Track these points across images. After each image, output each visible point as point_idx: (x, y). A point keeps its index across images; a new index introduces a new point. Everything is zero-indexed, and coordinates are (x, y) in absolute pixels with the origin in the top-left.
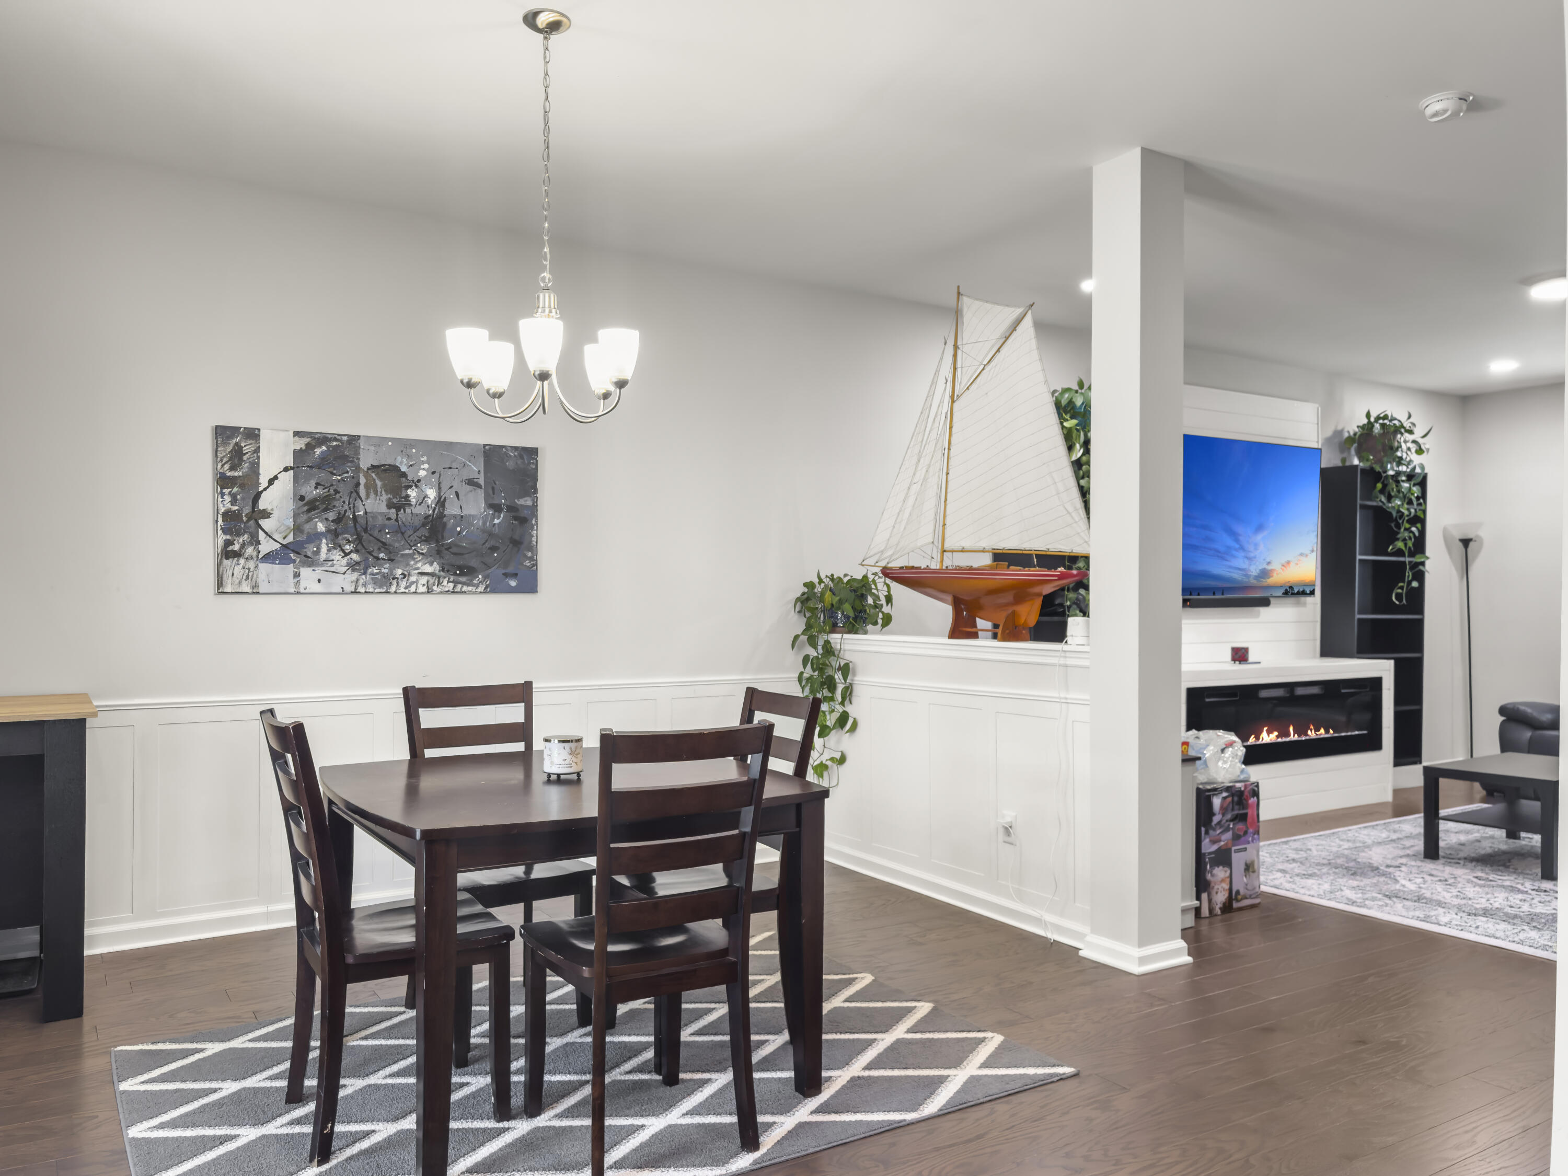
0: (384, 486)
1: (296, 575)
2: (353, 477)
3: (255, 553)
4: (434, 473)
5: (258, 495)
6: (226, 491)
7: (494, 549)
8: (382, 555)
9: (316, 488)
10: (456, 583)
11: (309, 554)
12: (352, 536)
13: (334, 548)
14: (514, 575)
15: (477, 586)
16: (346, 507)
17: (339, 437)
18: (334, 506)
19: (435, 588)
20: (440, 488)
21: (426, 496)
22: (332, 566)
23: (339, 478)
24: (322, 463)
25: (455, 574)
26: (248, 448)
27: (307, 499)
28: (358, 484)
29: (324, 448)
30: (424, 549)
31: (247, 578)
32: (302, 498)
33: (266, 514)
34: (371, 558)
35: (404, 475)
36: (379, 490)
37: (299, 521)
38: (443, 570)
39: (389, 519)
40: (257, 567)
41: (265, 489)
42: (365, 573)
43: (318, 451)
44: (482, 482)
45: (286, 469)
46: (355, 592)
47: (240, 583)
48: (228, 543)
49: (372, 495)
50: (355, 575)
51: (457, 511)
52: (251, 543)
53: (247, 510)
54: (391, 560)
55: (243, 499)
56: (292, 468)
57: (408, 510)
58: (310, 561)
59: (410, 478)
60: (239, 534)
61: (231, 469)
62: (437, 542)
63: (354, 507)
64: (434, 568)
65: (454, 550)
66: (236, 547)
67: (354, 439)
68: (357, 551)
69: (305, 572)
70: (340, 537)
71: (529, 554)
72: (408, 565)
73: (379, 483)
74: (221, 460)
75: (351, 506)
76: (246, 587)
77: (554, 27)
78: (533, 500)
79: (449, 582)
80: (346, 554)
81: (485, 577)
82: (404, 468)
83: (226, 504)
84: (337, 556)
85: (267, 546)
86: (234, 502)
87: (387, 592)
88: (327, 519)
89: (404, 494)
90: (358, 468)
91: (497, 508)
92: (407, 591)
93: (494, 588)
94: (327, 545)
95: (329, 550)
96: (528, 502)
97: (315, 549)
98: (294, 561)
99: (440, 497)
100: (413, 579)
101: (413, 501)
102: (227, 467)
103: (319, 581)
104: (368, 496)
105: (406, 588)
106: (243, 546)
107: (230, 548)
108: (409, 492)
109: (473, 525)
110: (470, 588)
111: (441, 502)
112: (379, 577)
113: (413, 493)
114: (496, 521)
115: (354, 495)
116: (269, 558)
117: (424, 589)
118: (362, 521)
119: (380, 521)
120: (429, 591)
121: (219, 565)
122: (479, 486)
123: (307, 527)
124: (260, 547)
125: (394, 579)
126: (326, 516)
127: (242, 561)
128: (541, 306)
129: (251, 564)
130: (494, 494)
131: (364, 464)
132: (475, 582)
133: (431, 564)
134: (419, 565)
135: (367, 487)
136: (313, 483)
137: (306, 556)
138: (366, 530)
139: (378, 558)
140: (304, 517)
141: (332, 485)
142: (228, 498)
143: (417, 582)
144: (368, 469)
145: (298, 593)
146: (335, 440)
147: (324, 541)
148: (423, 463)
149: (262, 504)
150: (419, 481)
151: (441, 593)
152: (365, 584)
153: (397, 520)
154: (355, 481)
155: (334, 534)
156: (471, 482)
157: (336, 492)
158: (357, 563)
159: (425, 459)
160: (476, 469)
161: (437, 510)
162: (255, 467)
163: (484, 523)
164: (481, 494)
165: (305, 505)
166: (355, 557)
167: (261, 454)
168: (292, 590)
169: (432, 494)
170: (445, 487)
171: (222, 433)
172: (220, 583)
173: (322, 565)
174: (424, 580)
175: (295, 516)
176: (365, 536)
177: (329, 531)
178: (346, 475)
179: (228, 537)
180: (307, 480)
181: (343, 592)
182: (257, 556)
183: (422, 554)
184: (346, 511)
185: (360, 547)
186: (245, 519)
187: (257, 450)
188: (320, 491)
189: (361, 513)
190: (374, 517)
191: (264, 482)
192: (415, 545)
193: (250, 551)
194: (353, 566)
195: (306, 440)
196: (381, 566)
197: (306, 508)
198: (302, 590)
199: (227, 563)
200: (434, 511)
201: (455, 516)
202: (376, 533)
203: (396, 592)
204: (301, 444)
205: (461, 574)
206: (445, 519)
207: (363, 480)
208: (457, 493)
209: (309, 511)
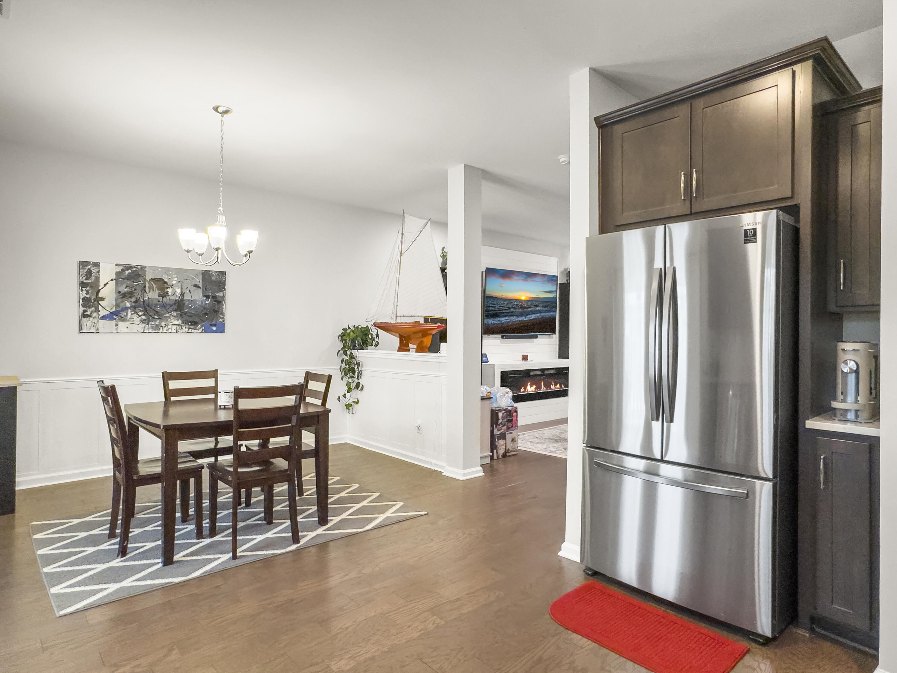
0: (157, 287)
1: (117, 325)
2: (143, 284)
3: (97, 316)
4: (179, 282)
5: (99, 291)
6: (84, 289)
7: (206, 314)
8: (156, 317)
9: (126, 288)
10: (189, 328)
11: (122, 316)
12: (142, 308)
13: (134, 314)
14: (215, 325)
15: (198, 330)
16: (140, 296)
17: (136, 266)
18: (134, 296)
19: (179, 330)
20: (182, 288)
21: (176, 292)
22: (133, 321)
23: (137, 284)
24: (129, 278)
25: (189, 325)
26: (94, 270)
27: (121, 293)
28: (145, 287)
29: (130, 271)
30: (175, 314)
31: (94, 326)
32: (119, 292)
33: (103, 299)
34: (151, 318)
35: (166, 283)
36: (155, 289)
37: (118, 302)
38: (183, 323)
39: (159, 301)
40: (98, 321)
41: (102, 288)
42: (148, 324)
43: (127, 272)
44: (201, 286)
45: (112, 280)
46: (144, 332)
47: (90, 329)
48: (85, 311)
49: (151, 291)
50: (144, 325)
51: (190, 298)
52: (95, 311)
53: (93, 297)
54: (160, 319)
55: (92, 292)
56: (115, 279)
57: (168, 298)
58: (123, 319)
59: (168, 284)
60: (90, 307)
61: (86, 279)
62: (181, 311)
63: (143, 296)
64: (179, 322)
65: (188, 314)
66: (89, 313)
67: (143, 268)
68: (144, 315)
69: (121, 324)
70: (137, 309)
71: (222, 316)
72: (167, 321)
73: (155, 286)
74: (82, 275)
75: (142, 296)
76: (93, 330)
77: (226, 112)
78: (223, 294)
79: (186, 328)
80: (140, 316)
81: (202, 326)
82: (166, 280)
83: (84, 294)
84: (135, 317)
85: (103, 313)
86: (87, 293)
87: (158, 332)
88: (131, 301)
89: (166, 291)
90: (145, 279)
91: (207, 297)
92: (167, 332)
93: (206, 330)
94: (131, 312)
95: (132, 314)
96: (221, 294)
97: (125, 314)
98: (116, 319)
99: (182, 292)
100: (169, 327)
101: (170, 294)
102: (84, 278)
103: (127, 327)
104: (150, 292)
105: (167, 330)
106: (92, 312)
107: (86, 313)
108: (168, 290)
109: (197, 304)
110: (195, 331)
111: (182, 294)
112: (154, 326)
113: (170, 290)
114: (207, 302)
115: (143, 291)
116: (104, 318)
117: (175, 331)
118: (147, 302)
119: (155, 302)
120: (177, 332)
121: (80, 321)
122: (200, 288)
123: (122, 305)
124: (100, 313)
125: (161, 326)
126: (130, 300)
127: (91, 319)
128: (218, 220)
129: (95, 320)
130: (206, 290)
131: (148, 278)
132: (197, 328)
133: (178, 320)
134: (172, 321)
135: (149, 288)
136: (124, 286)
137: (121, 317)
138: (148, 306)
139: (154, 318)
140: (120, 300)
141: (133, 287)
142: (85, 292)
143: (171, 328)
144: (150, 280)
145: (117, 333)
146: (135, 267)
147: (129, 310)
148: (175, 277)
149: (101, 295)
150: (173, 285)
151: (182, 333)
152: (148, 329)
153: (162, 302)
154: (144, 285)
155: (134, 308)
156: (196, 286)
157: (135, 290)
158: (145, 320)
159: (176, 276)
160: (199, 280)
161: (180, 298)
162: (97, 279)
163: (202, 303)
164: (200, 290)
165: (121, 295)
166: (144, 317)
167: (100, 273)
168: (115, 332)
169: (178, 291)
170: (184, 288)
171: (82, 264)
172: (81, 328)
173: (129, 321)
174: (175, 327)
175: (116, 300)
176: (148, 308)
177: (132, 306)
178: (140, 282)
179: (85, 309)
180: (122, 285)
181: (138, 332)
182: (98, 317)
183: (174, 316)
184: (139, 298)
185: (146, 313)
186: (93, 301)
187: (99, 272)
188: (128, 289)
189: (147, 299)
190: (152, 300)
191: (101, 285)
192: (171, 312)
193: (95, 314)
194: (142, 321)
195: (122, 267)
196: (155, 321)
197: (121, 296)
198: (119, 332)
199: (84, 320)
200: (179, 298)
201: (188, 300)
202: (153, 307)
203: (162, 333)
204: (119, 269)
205: (192, 325)
206: (184, 301)
207: (147, 285)
208: (190, 291)
209: (123, 298)
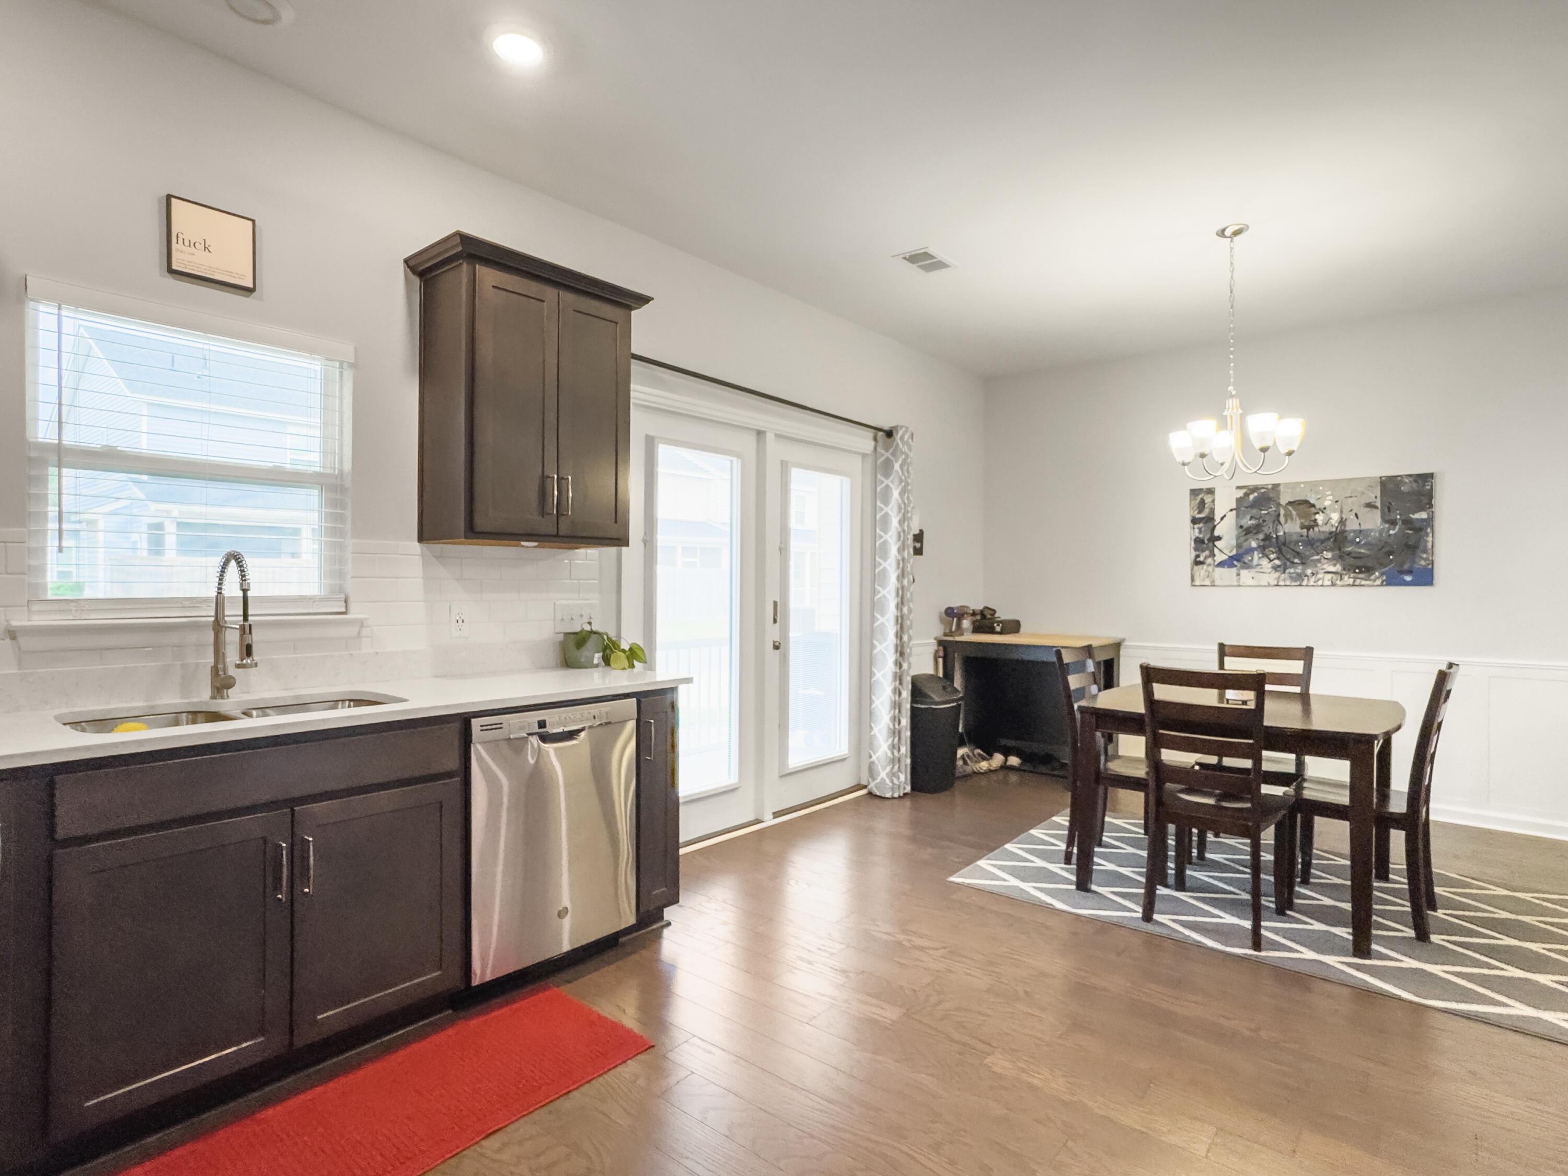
0: (1298, 515)
1: (1238, 575)
2: (1275, 511)
3: (1212, 562)
4: (1337, 502)
5: (1214, 527)
6: (1196, 526)
7: (1390, 553)
8: (1296, 561)
9: (1250, 520)
10: (1355, 578)
11: (1246, 561)
12: (1275, 548)
13: (1263, 557)
14: (1410, 572)
15: (1375, 580)
16: (1271, 530)
17: (1265, 487)
18: (1263, 531)
19: (1338, 582)
20: (1342, 512)
21: (1330, 518)
22: (1261, 568)
23: (1266, 512)
24: (1257, 504)
25: (1355, 572)
26: (1208, 499)
27: (1244, 528)
28: (1279, 515)
29: (1256, 494)
30: (1329, 555)
31: (1208, 577)
32: (1241, 527)
33: (1219, 538)
34: (1288, 563)
35: (1313, 506)
36: (1294, 518)
37: (1239, 542)
38: (1344, 569)
39: (1302, 536)
40: (1213, 570)
41: (1218, 523)
42: (1284, 572)
43: (1252, 497)
44: (1378, 504)
45: (1231, 510)
46: (1277, 585)
47: (1204, 580)
48: (1198, 556)
49: (1289, 521)
50: (1278, 574)
51: (1357, 527)
52: (1210, 556)
53: (1208, 536)
54: (1303, 563)
55: (1205, 530)
56: (1235, 509)
57: (1316, 529)
58: (1247, 566)
59: (1317, 507)
60: (1203, 551)
61: (1199, 513)
62: (1340, 549)
63: (1276, 529)
64: (1338, 568)
65: (1354, 555)
66: (1201, 559)
67: (1276, 486)
68: (1278, 558)
69: (1244, 572)
70: (1266, 550)
71: (1425, 556)
72: (1316, 566)
73: (1294, 513)
74: (1193, 508)
75: (1274, 529)
76: (1207, 582)
77: (1236, 233)
78: (1428, 514)
79: (1349, 578)
80: (1271, 561)
81: (1382, 574)
82: (1312, 501)
83: (1197, 533)
84: (1265, 562)
85: (1220, 557)
86: (1200, 532)
87: (1300, 585)
88: (1257, 539)
89: (1313, 519)
90: (1279, 505)
91: (1393, 523)
92: (1315, 584)
93: (1391, 581)
94: (1258, 555)
95: (1260, 558)
96: (1424, 515)
97: (1250, 558)
98: (1236, 566)
99: (1342, 518)
100: (1320, 576)
101: (1320, 522)
102: (1196, 512)
103: (1253, 578)
104: (1286, 522)
105: (1315, 582)
106: (1206, 558)
107: (1198, 559)
108: (1317, 516)
109: (1370, 536)
110: (1368, 582)
111: (1342, 522)
112: (1294, 575)
113: (1320, 518)
114: (1392, 532)
115: (1276, 522)
116: (1221, 564)
117: (1329, 583)
118: (1282, 539)
119: (1295, 538)
120: (1333, 585)
121: (1192, 569)
122: (1376, 507)
123: (1245, 545)
124: (1216, 558)
125: (1306, 576)
126: (1257, 537)
127: (1205, 567)
129: (1210, 569)
130: (1389, 511)
131: (1283, 502)
132: (1373, 577)
133: (1335, 565)
134: (1325, 566)
135: (1285, 516)
136: (1248, 517)
137: (1244, 563)
138: (1284, 544)
139: (1293, 563)
140: (1242, 539)
141: (1261, 517)
142: (1197, 531)
143: (1323, 579)
144: (1287, 504)
145: (1239, 586)
146: (1263, 488)
147: (1256, 553)
148: (1328, 495)
149: (1216, 533)
150: (1325, 508)
151: (1343, 586)
152: (1284, 580)
153: (1307, 536)
154: (1277, 513)
155: (1263, 549)
156: (1369, 505)
157: (1264, 521)
158: (1279, 566)
159: (1329, 493)
160: (1375, 495)
161: (1339, 528)
162: (1212, 511)
163: (1381, 534)
164: (1378, 513)
165: (1243, 531)
166: (1277, 562)
167: (1216, 503)
168: (1235, 583)
169: (1335, 517)
170: (1346, 510)
171: (1194, 492)
172: (1193, 580)
173: (1255, 568)
174: (1330, 576)
175: (1238, 538)
176: (1284, 548)
177: (1259, 547)
178: (1270, 510)
179: (1197, 553)
180: (1244, 516)
181: (1269, 585)
182: (1214, 564)
183: (1327, 559)
184: (1270, 533)
185: (1280, 555)
186: (1206, 542)
187: (1213, 501)
188: (1253, 522)
189: (1281, 533)
190: (1291, 534)
191: (1217, 518)
192: (1322, 553)
193: (1209, 561)
194: (1276, 568)
195: (1244, 491)
196: (1296, 568)
197: (1244, 533)
198: (1241, 584)
199: (1196, 568)
200: (1337, 528)
201: (1354, 531)
202: (1292, 546)
203: (1307, 586)
204: (1241, 493)
205: (1361, 572)
206: (1346, 534)
207: (1282, 512)
208: (1356, 515)
209: (1246, 534)
